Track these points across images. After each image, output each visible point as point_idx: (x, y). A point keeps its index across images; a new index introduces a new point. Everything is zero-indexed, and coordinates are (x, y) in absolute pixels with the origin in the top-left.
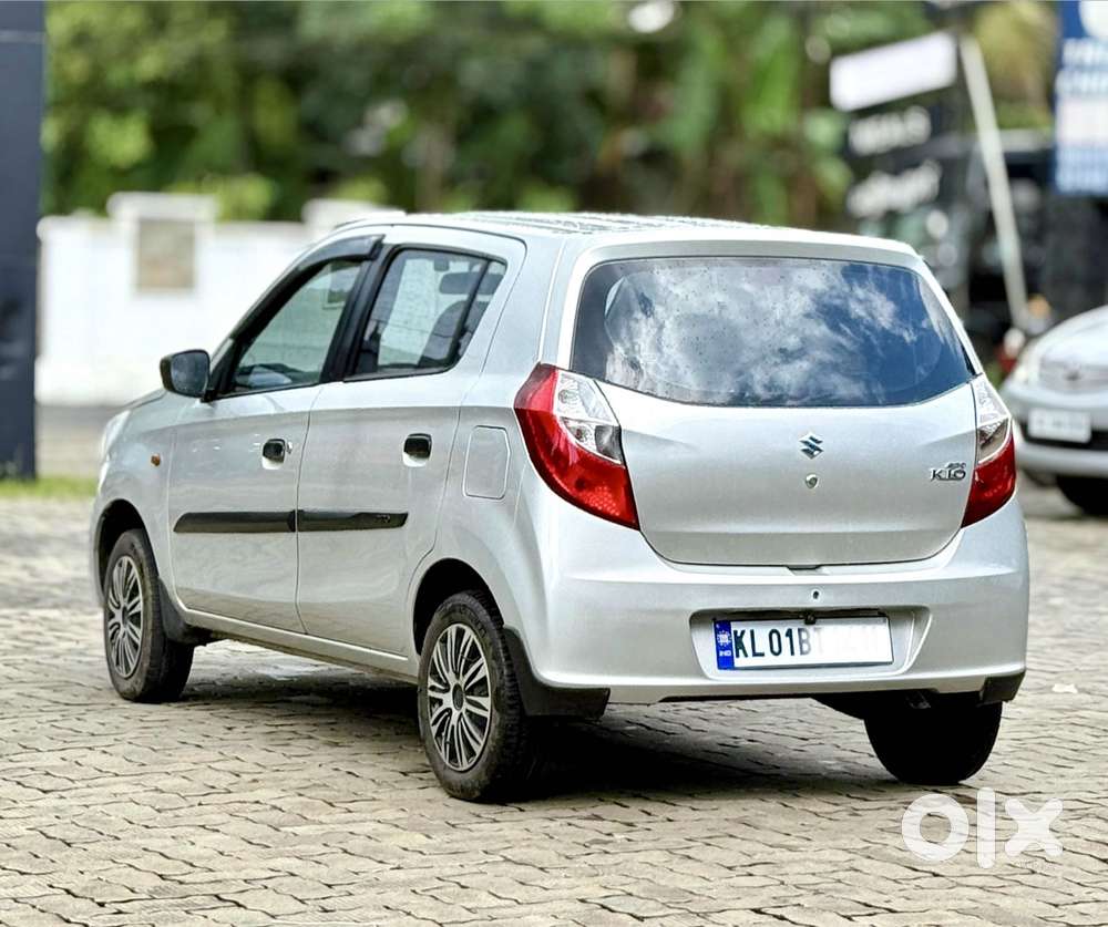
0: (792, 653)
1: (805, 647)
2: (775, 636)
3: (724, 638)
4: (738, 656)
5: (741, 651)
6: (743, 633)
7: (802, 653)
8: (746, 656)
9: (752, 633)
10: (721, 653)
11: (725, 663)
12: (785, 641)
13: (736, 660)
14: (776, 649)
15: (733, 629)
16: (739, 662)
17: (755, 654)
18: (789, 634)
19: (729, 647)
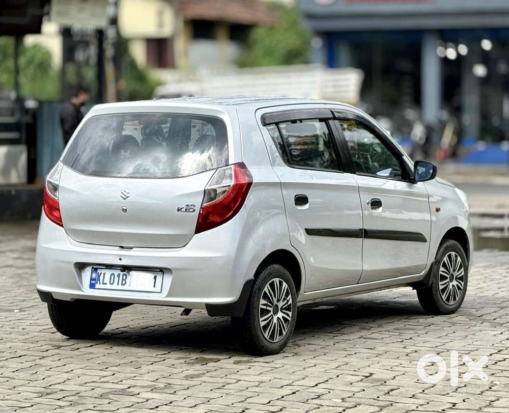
0: (118, 284)
1: (124, 282)
2: (113, 276)
3: (94, 276)
4: (97, 283)
5: (98, 282)
6: (101, 273)
7: (122, 285)
8: (100, 284)
9: (104, 274)
10: (92, 282)
11: (92, 286)
12: (116, 279)
13: (96, 285)
14: (112, 282)
15: (98, 272)
16: (97, 286)
17: (103, 284)
18: (119, 275)
19: (95, 280)
